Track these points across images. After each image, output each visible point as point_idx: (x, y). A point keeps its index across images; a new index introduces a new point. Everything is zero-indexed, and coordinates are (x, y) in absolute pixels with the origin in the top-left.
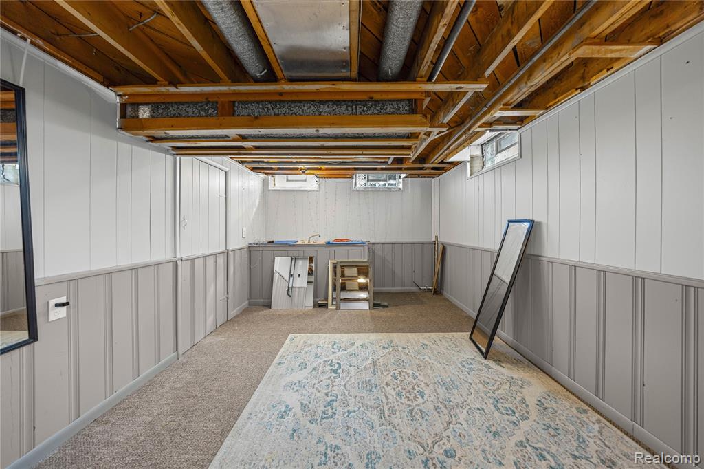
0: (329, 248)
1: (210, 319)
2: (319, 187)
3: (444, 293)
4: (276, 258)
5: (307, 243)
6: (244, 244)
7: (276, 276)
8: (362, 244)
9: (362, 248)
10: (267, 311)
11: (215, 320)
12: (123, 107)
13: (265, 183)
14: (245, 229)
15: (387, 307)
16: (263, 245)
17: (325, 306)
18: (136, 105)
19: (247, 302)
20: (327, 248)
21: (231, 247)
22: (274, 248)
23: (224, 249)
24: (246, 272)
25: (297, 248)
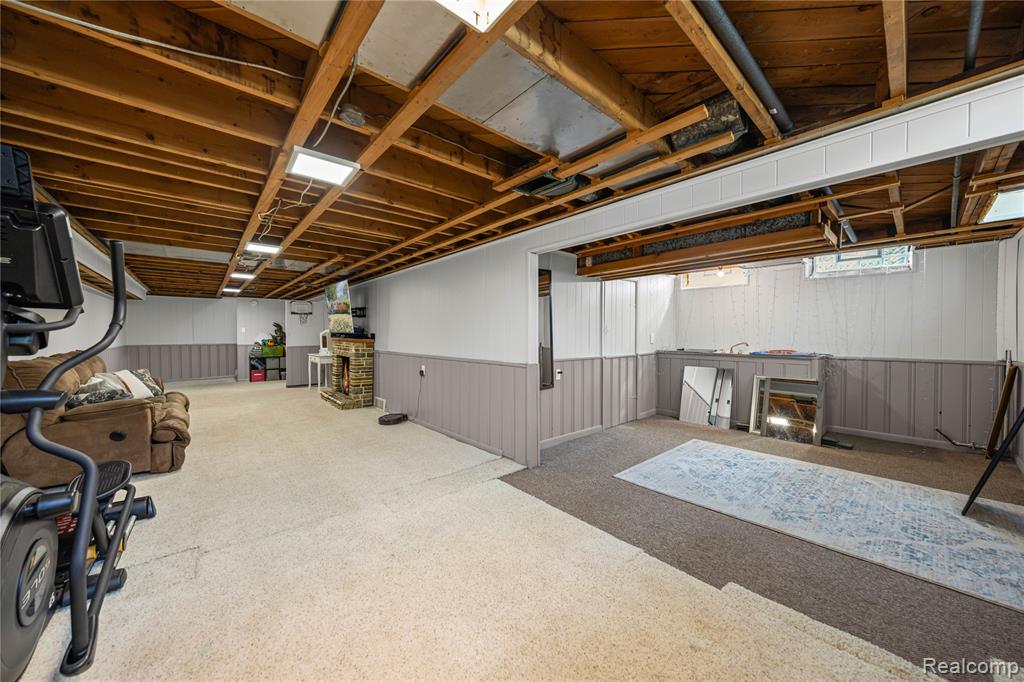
0: (755, 360)
1: (623, 412)
2: (749, 281)
3: (1018, 460)
4: (686, 367)
5: (728, 352)
6: (652, 351)
7: (685, 387)
8: (809, 358)
9: (808, 362)
10: (675, 421)
11: (627, 415)
12: (578, 260)
13: (677, 284)
14: (653, 335)
15: (850, 448)
16: (671, 353)
17: (746, 429)
18: (584, 259)
19: (654, 410)
20: (751, 360)
21: (640, 352)
22: (685, 357)
23: (634, 354)
24: (654, 379)
25: (714, 358)
